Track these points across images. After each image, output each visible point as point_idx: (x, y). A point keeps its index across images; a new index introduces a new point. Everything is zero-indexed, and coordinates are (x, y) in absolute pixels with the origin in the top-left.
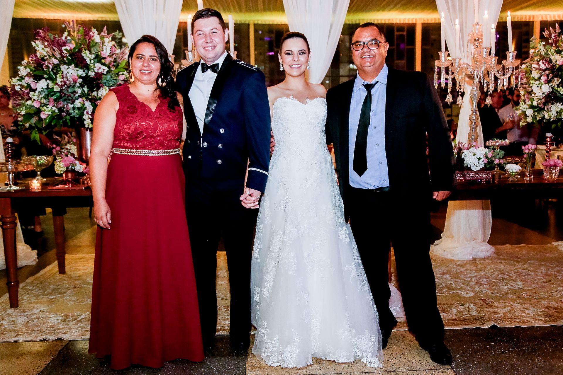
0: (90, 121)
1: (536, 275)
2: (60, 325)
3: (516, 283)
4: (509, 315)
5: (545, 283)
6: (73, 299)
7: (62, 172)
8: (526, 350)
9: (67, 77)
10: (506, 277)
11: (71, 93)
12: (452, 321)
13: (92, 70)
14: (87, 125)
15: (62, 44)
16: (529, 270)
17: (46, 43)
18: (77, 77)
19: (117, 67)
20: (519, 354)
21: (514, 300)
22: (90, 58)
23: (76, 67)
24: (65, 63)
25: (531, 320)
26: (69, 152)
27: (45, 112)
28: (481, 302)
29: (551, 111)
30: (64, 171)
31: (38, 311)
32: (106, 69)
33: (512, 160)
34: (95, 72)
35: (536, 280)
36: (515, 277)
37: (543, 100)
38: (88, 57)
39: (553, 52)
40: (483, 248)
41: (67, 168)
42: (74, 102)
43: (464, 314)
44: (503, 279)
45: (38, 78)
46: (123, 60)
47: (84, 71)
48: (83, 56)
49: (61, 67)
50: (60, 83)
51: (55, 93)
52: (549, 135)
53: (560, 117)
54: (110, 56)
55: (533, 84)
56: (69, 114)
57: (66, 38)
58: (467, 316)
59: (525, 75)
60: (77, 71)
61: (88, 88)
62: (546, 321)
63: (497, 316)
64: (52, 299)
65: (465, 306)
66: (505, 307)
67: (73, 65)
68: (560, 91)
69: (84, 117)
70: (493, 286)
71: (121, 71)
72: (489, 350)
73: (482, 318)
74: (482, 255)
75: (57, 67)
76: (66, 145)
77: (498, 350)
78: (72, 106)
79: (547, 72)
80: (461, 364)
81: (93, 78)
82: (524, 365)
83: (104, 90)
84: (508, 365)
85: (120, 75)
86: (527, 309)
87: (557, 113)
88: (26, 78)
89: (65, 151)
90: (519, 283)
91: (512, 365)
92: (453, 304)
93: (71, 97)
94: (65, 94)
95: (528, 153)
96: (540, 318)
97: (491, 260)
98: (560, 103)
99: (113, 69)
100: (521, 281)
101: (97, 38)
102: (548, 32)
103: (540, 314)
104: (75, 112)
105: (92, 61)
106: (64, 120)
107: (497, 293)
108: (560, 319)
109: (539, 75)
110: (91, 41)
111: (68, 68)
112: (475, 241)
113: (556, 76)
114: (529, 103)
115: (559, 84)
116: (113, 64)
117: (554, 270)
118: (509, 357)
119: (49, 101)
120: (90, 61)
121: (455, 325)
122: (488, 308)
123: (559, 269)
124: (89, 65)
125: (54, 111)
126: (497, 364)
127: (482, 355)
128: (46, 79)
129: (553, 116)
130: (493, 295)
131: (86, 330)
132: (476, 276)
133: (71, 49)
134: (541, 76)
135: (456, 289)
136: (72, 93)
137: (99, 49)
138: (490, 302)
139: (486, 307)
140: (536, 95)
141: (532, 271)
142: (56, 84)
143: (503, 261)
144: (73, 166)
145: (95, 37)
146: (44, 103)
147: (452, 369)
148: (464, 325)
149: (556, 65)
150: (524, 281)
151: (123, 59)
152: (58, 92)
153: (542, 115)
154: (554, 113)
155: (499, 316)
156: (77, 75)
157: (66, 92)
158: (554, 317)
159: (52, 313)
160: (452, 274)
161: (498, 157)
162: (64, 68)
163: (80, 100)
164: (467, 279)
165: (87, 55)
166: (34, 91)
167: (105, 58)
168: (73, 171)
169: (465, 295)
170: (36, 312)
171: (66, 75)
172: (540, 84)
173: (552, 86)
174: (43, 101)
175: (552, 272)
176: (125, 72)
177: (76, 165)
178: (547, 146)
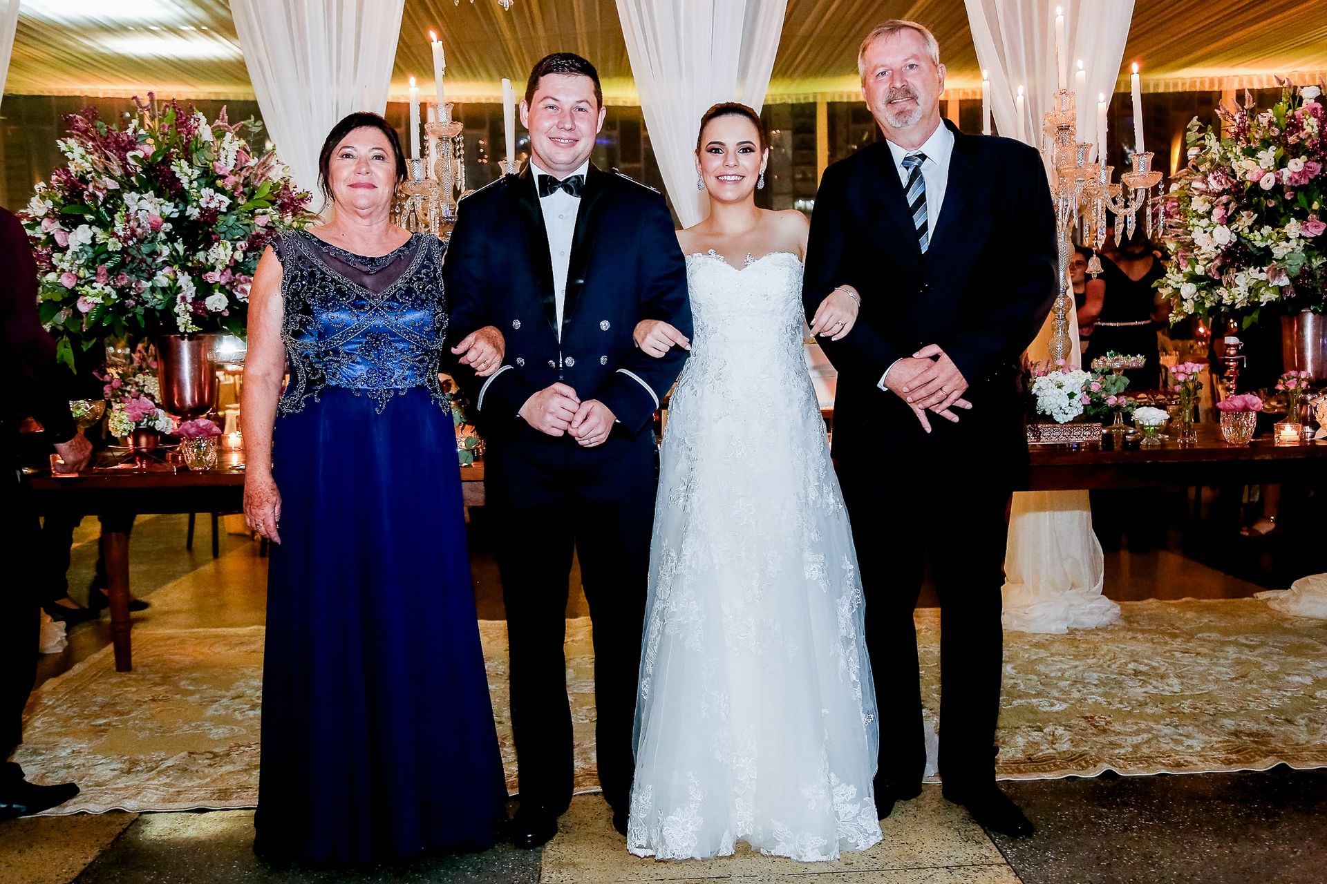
0: (190, 318)
1: (1215, 664)
2: (119, 781)
3: (1165, 681)
4: (1145, 750)
5: (1232, 680)
6: (149, 725)
7: (125, 434)
8: (1179, 823)
9: (138, 220)
10: (1143, 668)
11: (146, 255)
12: (1014, 763)
13: (195, 204)
14: (184, 326)
15: (125, 146)
16: (1198, 654)
17: (90, 144)
18: (160, 220)
19: (251, 196)
20: (1162, 832)
21: (1157, 719)
22: (190, 177)
23: (158, 196)
24: (132, 188)
25: (1195, 760)
26: (142, 391)
27: (88, 297)
28: (1083, 723)
29: (1237, 286)
30: (130, 431)
31: (69, 751)
32: (227, 201)
33: (1149, 398)
34: (201, 208)
35: (1211, 674)
36: (1163, 669)
37: (1218, 262)
38: (186, 175)
39: (1239, 153)
40: (1093, 605)
41: (138, 424)
42: (154, 274)
43: (1042, 748)
44: (1137, 673)
45: (71, 222)
46: (265, 180)
47: (176, 206)
48: (174, 172)
49: (125, 196)
50: (121, 233)
51: (110, 255)
52: (1231, 340)
53: (1256, 300)
54: (236, 171)
55: (1193, 225)
56: (141, 302)
57: (135, 131)
58: (1047, 752)
59: (1179, 206)
60: (161, 205)
61: (184, 243)
62: (1229, 762)
63: (1116, 751)
64: (100, 725)
65: (1045, 730)
66: (1137, 733)
67: (151, 193)
68: (1255, 240)
69: (176, 310)
70: (1113, 688)
71: (260, 205)
72: (1094, 824)
73: (1080, 756)
74: (1091, 621)
75: (114, 197)
76: (134, 376)
77: (1116, 823)
78: (150, 284)
79: (1224, 198)
80: (1029, 853)
81: (196, 222)
82: (1174, 853)
83: (221, 248)
84: (1135, 855)
85: (259, 214)
86: (1187, 736)
87: (1250, 290)
88: (45, 223)
89: (133, 390)
90: (1174, 681)
91: (1144, 855)
92: (1018, 728)
93: (147, 265)
94: (134, 258)
95: (1184, 382)
96: (1217, 755)
97: (1111, 632)
98: (1255, 268)
99: (240, 201)
100: (1179, 676)
101: (205, 132)
103: (1217, 746)
104: (155, 297)
105: (195, 184)
106: (130, 315)
107: (1121, 703)
108: (1260, 756)
109: (1207, 207)
110: (193, 139)
111: (140, 199)
112: (1074, 591)
113: (1246, 207)
114: (1187, 270)
115: (1253, 225)
116: (241, 189)
117: (1257, 652)
118: (1140, 837)
119: (95, 274)
120: (191, 182)
121: (1020, 772)
122: (1097, 735)
123: (1267, 649)
124: (188, 192)
125: (109, 296)
126: (1111, 854)
127: (1078, 835)
128: (91, 224)
129: (1241, 297)
130: (1111, 706)
131: (179, 792)
132: (1076, 667)
133: (146, 157)
134: (1213, 207)
135: (1027, 695)
136: (149, 255)
137: (211, 156)
138: (1103, 723)
139: (1093, 734)
140: (1202, 252)
141: (1205, 655)
142: (114, 234)
143: (1139, 636)
144: (151, 420)
145: (200, 128)
146: (84, 278)
147: (1008, 864)
148: (1042, 772)
149: (1244, 182)
150: (1184, 677)
151: (263, 179)
152: (117, 252)
153: (1217, 297)
154: (1242, 291)
155: (1122, 751)
156: (161, 215)
157: (134, 252)
158: (1247, 753)
159: (99, 757)
160: (1019, 662)
161: (1114, 390)
162: (130, 198)
163: (167, 270)
164: (1053, 675)
165: (184, 170)
166: (64, 250)
167: (223, 177)
168: (151, 431)
169: (1048, 709)
170: (64, 754)
171: (136, 213)
172: (1209, 226)
173: (1237, 229)
174: (83, 273)
175: (1253, 656)
176: (270, 209)
177: (158, 419)
178: (1229, 367)
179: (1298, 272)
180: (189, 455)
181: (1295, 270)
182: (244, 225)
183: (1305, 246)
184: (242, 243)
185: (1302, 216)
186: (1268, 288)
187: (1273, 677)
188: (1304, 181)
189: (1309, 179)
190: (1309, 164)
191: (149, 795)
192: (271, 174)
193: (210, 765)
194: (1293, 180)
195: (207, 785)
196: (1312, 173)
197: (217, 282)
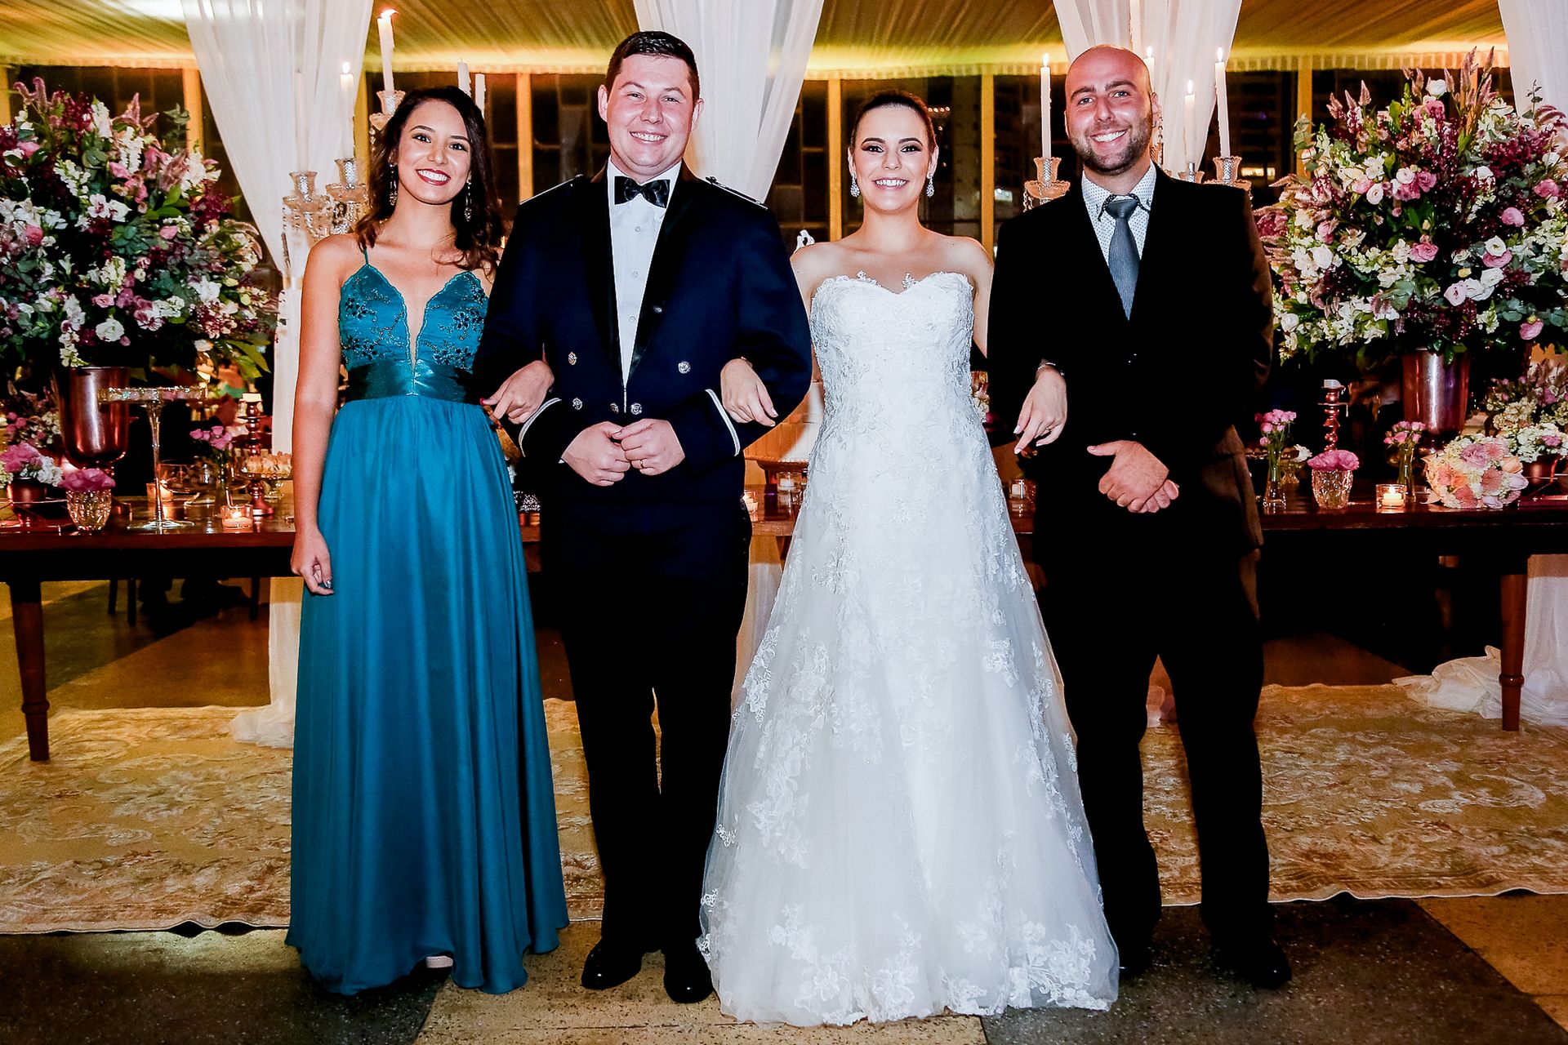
0: (76, 351)
1: (1316, 767)
5: (1330, 787)
9: (13, 233)
11: (25, 274)
13: (85, 213)
14: (68, 359)
15: (3, 143)
18: (40, 232)
19: (157, 203)
22: (78, 181)
23: (36, 203)
24: (9, 194)
26: (51, 432)
29: (1341, 318)
30: (7, 483)
32: (121, 211)
34: (92, 219)
35: (1307, 780)
37: (1321, 289)
38: (73, 178)
39: (1348, 159)
41: (17, 475)
42: (37, 298)
47: (64, 216)
48: (59, 176)
52: (1332, 384)
53: (1361, 336)
54: (140, 173)
55: (1294, 244)
56: (18, 329)
60: (43, 214)
61: (71, 262)
62: (1288, 889)
67: (28, 200)
68: (1359, 265)
69: (61, 339)
71: (171, 214)
78: (30, 308)
79: (1324, 213)
83: (114, 266)
85: (168, 224)
87: (1355, 323)
93: (27, 286)
94: (9, 278)
95: (1271, 434)
98: (1359, 298)
99: (141, 210)
101: (104, 126)
102: (1340, 106)
103: (1279, 869)
104: (37, 325)
105: (85, 189)
106: (7, 346)
108: (1326, 883)
109: (1311, 222)
110: (88, 135)
111: (18, 207)
113: (1356, 224)
115: (1362, 246)
116: (144, 195)
117: (1370, 753)
120: (80, 187)
123: (1384, 749)
124: (77, 199)
129: (1344, 332)
130: (1175, 819)
133: (25, 157)
134: (1317, 224)
136: (29, 274)
137: (103, 156)
140: (1301, 277)
141: (1309, 756)
144: (33, 470)
145: (98, 122)
149: (1350, 194)
150: (1275, 784)
151: (176, 182)
153: (1320, 332)
154: (1346, 325)
156: (42, 225)
157: (10, 272)
158: (1310, 879)
162: (8, 206)
163: (52, 292)
165: (69, 172)
167: (122, 181)
168: (34, 484)
171: (12, 225)
172: (1312, 245)
173: (1344, 250)
175: (1363, 757)
176: (179, 219)
177: (41, 469)
178: (1328, 415)
179: (1406, 304)
180: (76, 514)
181: (1403, 301)
182: (146, 238)
183: (1415, 272)
184: (141, 259)
185: (1413, 237)
186: (1374, 323)
187: (1378, 784)
188: (1415, 195)
189: (1422, 192)
190: (1423, 175)
191: (9, 913)
192: (186, 176)
193: (94, 878)
194: (1402, 194)
195: (81, 903)
196: (1426, 185)
197: (110, 307)
